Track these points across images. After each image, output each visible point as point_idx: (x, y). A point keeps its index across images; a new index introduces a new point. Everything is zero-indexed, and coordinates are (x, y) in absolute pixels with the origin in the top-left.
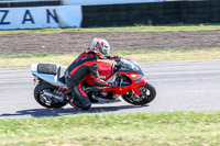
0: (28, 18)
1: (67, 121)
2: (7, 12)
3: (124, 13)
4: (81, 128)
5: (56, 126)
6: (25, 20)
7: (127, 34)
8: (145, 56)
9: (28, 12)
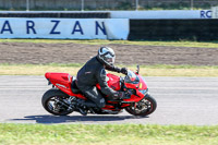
0: (77, 29)
1: (113, 129)
2: (58, 22)
3: (170, 28)
4: (126, 136)
5: (102, 133)
6: (75, 30)
7: (172, 48)
8: (188, 71)
9: (77, 23)
